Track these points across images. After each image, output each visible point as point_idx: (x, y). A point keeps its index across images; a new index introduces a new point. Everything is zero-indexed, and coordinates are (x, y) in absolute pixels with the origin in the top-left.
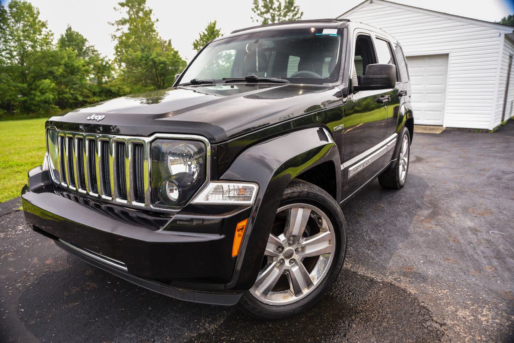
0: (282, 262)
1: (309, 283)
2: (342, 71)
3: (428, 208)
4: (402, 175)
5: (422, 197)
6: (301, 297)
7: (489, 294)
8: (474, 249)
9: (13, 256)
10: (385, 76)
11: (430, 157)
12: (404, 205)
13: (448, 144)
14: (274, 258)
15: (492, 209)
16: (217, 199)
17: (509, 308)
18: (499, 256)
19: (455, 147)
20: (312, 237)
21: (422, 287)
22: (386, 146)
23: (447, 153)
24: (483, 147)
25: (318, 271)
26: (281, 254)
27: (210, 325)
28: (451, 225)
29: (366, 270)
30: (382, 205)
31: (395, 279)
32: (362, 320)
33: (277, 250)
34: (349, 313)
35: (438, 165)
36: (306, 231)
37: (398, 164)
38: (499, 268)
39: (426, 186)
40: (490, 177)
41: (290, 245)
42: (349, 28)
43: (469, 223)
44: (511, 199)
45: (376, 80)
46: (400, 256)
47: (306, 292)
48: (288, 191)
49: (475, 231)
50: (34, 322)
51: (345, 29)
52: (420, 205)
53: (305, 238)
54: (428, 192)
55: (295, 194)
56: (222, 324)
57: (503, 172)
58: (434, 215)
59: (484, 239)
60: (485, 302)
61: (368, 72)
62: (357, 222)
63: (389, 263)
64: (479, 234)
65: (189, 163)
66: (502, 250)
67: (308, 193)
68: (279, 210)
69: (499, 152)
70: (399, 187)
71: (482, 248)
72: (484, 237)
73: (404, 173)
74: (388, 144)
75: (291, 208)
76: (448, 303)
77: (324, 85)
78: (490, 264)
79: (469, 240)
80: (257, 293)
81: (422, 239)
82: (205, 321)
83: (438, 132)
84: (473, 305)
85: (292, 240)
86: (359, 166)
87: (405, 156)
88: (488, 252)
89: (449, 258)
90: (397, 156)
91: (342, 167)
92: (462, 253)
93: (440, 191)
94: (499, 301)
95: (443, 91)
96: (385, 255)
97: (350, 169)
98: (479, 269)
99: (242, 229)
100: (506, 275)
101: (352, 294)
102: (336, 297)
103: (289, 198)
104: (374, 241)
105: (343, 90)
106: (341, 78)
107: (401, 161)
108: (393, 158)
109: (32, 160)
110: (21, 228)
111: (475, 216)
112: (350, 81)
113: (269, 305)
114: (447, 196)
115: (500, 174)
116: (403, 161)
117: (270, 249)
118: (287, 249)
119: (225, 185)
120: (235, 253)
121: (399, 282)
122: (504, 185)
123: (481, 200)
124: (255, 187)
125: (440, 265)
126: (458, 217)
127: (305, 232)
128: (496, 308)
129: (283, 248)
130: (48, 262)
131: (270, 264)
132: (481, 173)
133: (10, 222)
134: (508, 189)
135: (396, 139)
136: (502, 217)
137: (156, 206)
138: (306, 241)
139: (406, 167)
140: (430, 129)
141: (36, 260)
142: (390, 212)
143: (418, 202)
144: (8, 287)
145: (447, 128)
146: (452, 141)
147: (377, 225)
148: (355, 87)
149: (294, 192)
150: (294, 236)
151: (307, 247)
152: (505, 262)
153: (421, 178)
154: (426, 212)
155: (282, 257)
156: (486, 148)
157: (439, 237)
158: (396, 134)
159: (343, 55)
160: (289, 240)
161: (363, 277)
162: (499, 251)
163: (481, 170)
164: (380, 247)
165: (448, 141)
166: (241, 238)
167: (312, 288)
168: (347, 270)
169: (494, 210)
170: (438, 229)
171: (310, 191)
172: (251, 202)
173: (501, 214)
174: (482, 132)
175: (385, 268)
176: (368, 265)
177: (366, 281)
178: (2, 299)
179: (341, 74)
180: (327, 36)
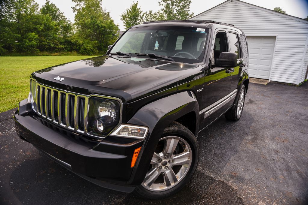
0: (161, 168)
1: (175, 180)
2: (205, 56)
3: (252, 135)
4: (239, 112)
5: (249, 128)
6: (170, 187)
7: (278, 193)
8: (275, 164)
9: (8, 148)
10: (230, 60)
11: (258, 100)
12: (237, 131)
13: (270, 93)
14: (156, 166)
15: (289, 139)
16: (125, 135)
17: (288, 202)
18: (288, 170)
19: (274, 95)
20: (179, 154)
21: (241, 185)
22: (229, 98)
23: (268, 99)
24: (291, 96)
25: (181, 173)
26: (160, 163)
27: (117, 199)
28: (263, 147)
29: (210, 172)
30: (225, 131)
31: (226, 179)
32: (203, 204)
33: (158, 161)
34: (196, 198)
35: (262, 106)
37: (236, 107)
38: (287, 177)
39: (253, 120)
40: (291, 117)
41: (165, 158)
42: (212, 28)
43: (274, 147)
44: (302, 132)
45: (225, 62)
46: (231, 165)
47: (173, 184)
48: (167, 129)
49: (276, 152)
50: (18, 191)
51: (210, 29)
52: (247, 133)
53: (174, 155)
54: (253, 124)
56: (124, 200)
57: (300, 114)
58: (255, 139)
59: (281, 158)
60: (275, 198)
61: (221, 57)
62: (209, 141)
63: (224, 169)
64: (279, 154)
65: (111, 111)
66: (291, 166)
67: (178, 131)
68: (160, 139)
69: (299, 100)
70: (236, 120)
71: (279, 163)
72: (282, 157)
73: (240, 111)
74: (231, 96)
75: (167, 139)
76: (254, 197)
77: (194, 64)
78: (282, 174)
79: (272, 158)
80: (145, 184)
81: (245, 155)
82: (115, 197)
83: (265, 84)
84: (268, 199)
85: (167, 156)
87: (241, 101)
88: (282, 166)
89: (259, 169)
90: (236, 102)
92: (267, 166)
93: (260, 124)
94: (283, 198)
95: (271, 59)
96: (222, 163)
97: (206, 113)
98: (275, 177)
99: (138, 152)
100: (290, 182)
101: (200, 187)
102: (191, 188)
103: (166, 133)
104: (217, 154)
105: (205, 68)
106: (204, 60)
107: (239, 105)
108: (234, 103)
109: (22, 85)
110: (13, 130)
111: (278, 142)
112: (210, 61)
113: (151, 191)
114: (264, 128)
115: (298, 115)
116: (240, 104)
117: (154, 160)
118: (164, 160)
119: (130, 127)
120: (133, 165)
121: (228, 181)
122: (299, 123)
123: (284, 132)
124: (147, 129)
125: (253, 172)
126: (269, 142)
127: (175, 151)
128: (281, 202)
129: (161, 160)
130: (28, 153)
131: (154, 169)
132: (287, 113)
133: (7, 126)
134: (301, 125)
135: (236, 93)
136: (294, 144)
137: (90, 134)
138: (175, 156)
139: (242, 108)
140: (261, 81)
141: (21, 152)
142: (229, 136)
143: (246, 130)
144: (5, 168)
145: (271, 81)
146: (273, 90)
147: (220, 144)
148: (212, 65)
149: (170, 130)
150: (168, 154)
151: (176, 160)
152: (291, 174)
153: (251, 115)
154: (250, 138)
155: (161, 165)
156: (292, 97)
157: (255, 154)
158: (236, 90)
159: (207, 46)
160: (165, 155)
161: (207, 176)
162: (289, 166)
163: (287, 112)
164: (220, 158)
165: (270, 90)
166: (136, 157)
167: (177, 183)
168: (199, 172)
169: (291, 139)
170: (255, 149)
171: (179, 129)
172: (144, 137)
173: (294, 142)
174: (292, 85)
175: (221, 172)
176: (211, 169)
177: (209, 179)
178: (1, 175)
179: (205, 58)
180: (199, 32)
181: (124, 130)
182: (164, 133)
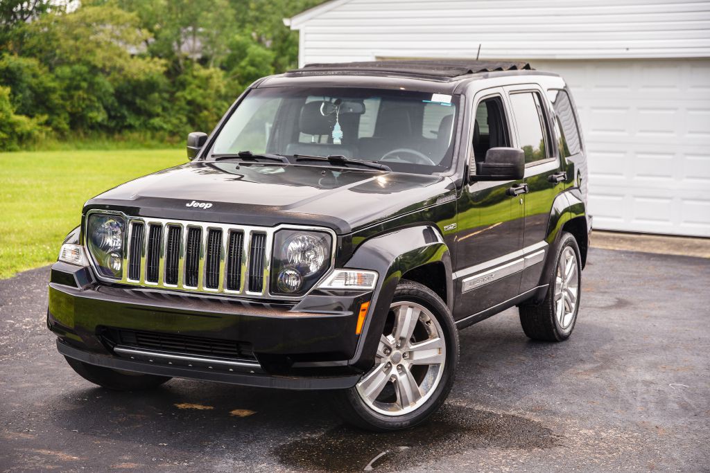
0: (388, 367)
1: (417, 396)
2: (455, 157)
3: (596, 362)
4: (564, 318)
5: (594, 352)
6: (408, 410)
7: (623, 423)
8: (635, 396)
10: (509, 164)
11: (648, 300)
12: (558, 358)
14: (381, 360)
15: (698, 366)
18: (662, 402)
20: (421, 342)
21: (549, 418)
22: (522, 259)
23: (690, 295)
25: (427, 384)
26: (389, 357)
27: (311, 435)
28: (618, 378)
29: (485, 407)
30: (523, 358)
31: (520, 413)
32: (476, 433)
33: (386, 351)
34: (461, 430)
35: (655, 312)
36: (414, 338)
38: (653, 409)
39: (609, 340)
41: (398, 348)
42: (468, 93)
43: (647, 377)
45: (499, 169)
46: (532, 399)
47: (413, 405)
48: (399, 287)
49: (649, 383)
51: (462, 97)
52: (584, 359)
53: (412, 343)
54: (607, 347)
55: (405, 291)
56: (324, 434)
58: (599, 369)
59: (655, 390)
60: (616, 426)
61: (489, 158)
63: (515, 403)
64: (653, 386)
66: (671, 398)
67: (418, 291)
68: (392, 305)
71: (645, 396)
72: (658, 388)
73: (569, 316)
74: (527, 257)
75: (401, 306)
76: (574, 427)
77: (433, 176)
78: (645, 406)
79: (634, 390)
80: (363, 394)
81: (568, 388)
84: (600, 428)
85: (400, 343)
86: (478, 280)
87: (569, 284)
88: (651, 398)
89: (595, 401)
90: (549, 281)
91: (455, 276)
92: (615, 399)
93: (629, 346)
96: (513, 398)
97: (464, 281)
98: (627, 409)
99: (365, 310)
100: (657, 413)
101: (466, 421)
103: (399, 294)
104: (500, 388)
105: (457, 182)
106: (454, 166)
107: (560, 292)
108: (542, 282)
111: (663, 371)
112: (466, 168)
114: (637, 351)
116: (564, 293)
117: (381, 348)
118: (395, 352)
119: (349, 273)
120: (358, 331)
121: (523, 415)
124: (376, 275)
125: (580, 406)
126: (637, 371)
129: (391, 350)
131: (377, 366)
135: (543, 252)
138: (414, 345)
139: (573, 305)
142: (532, 365)
143: (583, 356)
147: (508, 376)
148: (472, 176)
149: (404, 289)
150: (401, 339)
151: (415, 353)
154: (589, 366)
155: (389, 360)
157: (594, 386)
158: (544, 244)
159: (458, 135)
160: (397, 342)
162: (666, 398)
164: (507, 392)
166: (363, 318)
170: (597, 381)
171: (420, 289)
172: (373, 287)
175: (509, 406)
176: (488, 404)
177: (484, 414)
179: (454, 161)
180: (439, 104)
181: (339, 277)
182: (396, 292)
